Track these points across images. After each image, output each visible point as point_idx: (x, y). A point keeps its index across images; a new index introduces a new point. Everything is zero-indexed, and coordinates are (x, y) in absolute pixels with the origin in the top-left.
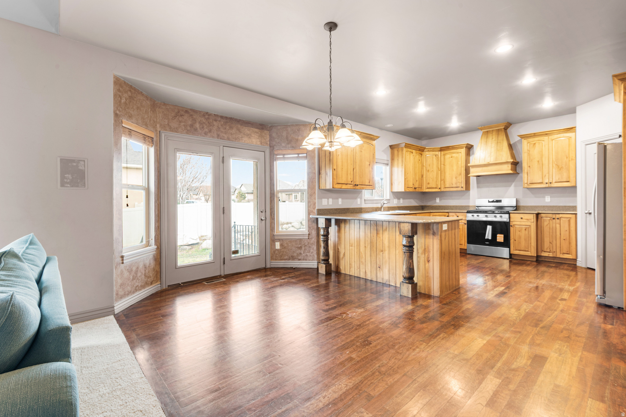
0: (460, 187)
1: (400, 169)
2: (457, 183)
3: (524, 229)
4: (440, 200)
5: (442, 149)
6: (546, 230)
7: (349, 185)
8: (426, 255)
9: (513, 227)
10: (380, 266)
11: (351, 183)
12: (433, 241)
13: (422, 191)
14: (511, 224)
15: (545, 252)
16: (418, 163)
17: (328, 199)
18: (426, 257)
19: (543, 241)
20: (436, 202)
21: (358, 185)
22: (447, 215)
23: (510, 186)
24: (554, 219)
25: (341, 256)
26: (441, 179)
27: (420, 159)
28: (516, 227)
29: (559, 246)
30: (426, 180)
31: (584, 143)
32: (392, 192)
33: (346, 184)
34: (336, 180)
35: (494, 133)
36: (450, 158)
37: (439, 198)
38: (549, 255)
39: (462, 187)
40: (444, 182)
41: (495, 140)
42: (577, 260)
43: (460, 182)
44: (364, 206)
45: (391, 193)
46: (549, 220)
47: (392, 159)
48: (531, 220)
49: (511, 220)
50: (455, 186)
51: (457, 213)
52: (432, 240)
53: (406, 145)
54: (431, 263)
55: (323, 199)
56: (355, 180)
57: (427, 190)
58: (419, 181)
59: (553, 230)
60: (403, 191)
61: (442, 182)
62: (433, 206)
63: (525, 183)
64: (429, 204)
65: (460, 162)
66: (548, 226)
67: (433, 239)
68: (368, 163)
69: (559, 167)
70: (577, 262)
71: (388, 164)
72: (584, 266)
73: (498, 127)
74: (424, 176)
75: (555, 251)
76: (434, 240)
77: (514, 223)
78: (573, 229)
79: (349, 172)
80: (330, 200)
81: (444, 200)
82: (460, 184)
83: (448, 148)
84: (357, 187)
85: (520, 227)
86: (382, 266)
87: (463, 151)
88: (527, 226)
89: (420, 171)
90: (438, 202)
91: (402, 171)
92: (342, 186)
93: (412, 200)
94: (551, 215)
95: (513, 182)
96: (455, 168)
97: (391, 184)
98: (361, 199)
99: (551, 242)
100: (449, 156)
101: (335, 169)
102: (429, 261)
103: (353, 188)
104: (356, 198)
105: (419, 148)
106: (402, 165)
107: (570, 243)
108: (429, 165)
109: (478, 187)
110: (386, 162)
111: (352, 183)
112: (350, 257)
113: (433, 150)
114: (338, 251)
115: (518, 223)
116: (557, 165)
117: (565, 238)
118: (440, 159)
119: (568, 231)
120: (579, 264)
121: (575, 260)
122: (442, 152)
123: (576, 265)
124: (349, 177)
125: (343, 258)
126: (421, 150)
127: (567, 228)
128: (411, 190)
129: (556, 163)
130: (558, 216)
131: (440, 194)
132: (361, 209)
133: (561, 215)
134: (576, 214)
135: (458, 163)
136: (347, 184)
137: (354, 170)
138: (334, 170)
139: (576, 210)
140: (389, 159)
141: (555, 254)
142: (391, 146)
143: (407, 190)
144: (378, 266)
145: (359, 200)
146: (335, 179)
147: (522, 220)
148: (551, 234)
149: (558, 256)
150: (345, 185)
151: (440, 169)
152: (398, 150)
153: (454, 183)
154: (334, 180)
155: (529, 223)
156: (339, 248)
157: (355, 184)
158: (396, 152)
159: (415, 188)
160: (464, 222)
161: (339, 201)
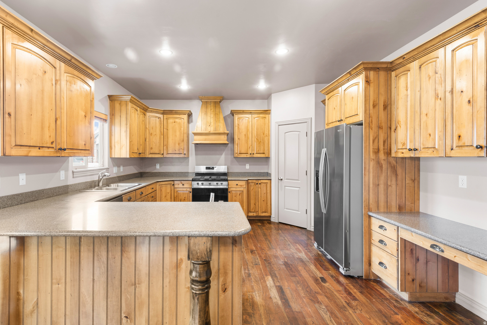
0: (183, 153)
1: (123, 129)
2: (180, 149)
3: (239, 194)
4: (160, 166)
5: (164, 113)
6: (252, 193)
7: (47, 150)
8: (221, 279)
9: (231, 193)
10: (129, 314)
11: (51, 146)
12: (232, 255)
13: (145, 156)
14: (229, 190)
15: (251, 212)
16: (142, 124)
18: (220, 283)
19: (250, 203)
20: (156, 169)
21: (65, 150)
22: (173, 184)
23: (221, 154)
24: (257, 184)
25: (28, 307)
26: (164, 145)
27: (144, 119)
28: (232, 193)
29: (260, 206)
30: (150, 144)
31: (277, 123)
32: (112, 158)
33: (40, 148)
34: (13, 139)
35: (212, 104)
36: (173, 122)
37: (159, 164)
38: (253, 214)
39: (185, 154)
40: (167, 148)
41: (213, 111)
42: (272, 216)
43: (183, 149)
44: (71, 181)
45: (110, 160)
46: (254, 185)
47: (112, 114)
48: (243, 186)
49: (229, 187)
50: (177, 152)
51: (182, 182)
52: (230, 254)
53: (132, 99)
54: (229, 291)
56: (59, 140)
57: (150, 156)
58: (143, 145)
59: (256, 193)
60: (128, 157)
61: (165, 147)
62: (153, 173)
63: (236, 153)
64: (148, 170)
65: (183, 129)
66: (253, 190)
67: (233, 251)
68: (84, 114)
69: (258, 141)
70: (272, 218)
71: (105, 120)
72: (277, 221)
73: (215, 99)
74: (147, 140)
75: (258, 211)
76: (234, 253)
77: (231, 189)
78: (269, 192)
79: (47, 125)
81: (164, 166)
82: (183, 150)
83: (171, 112)
84: (63, 154)
85: (235, 193)
86: (133, 313)
87: (185, 117)
88: (241, 192)
89: (144, 135)
90: (158, 168)
91: (126, 131)
92: (30, 151)
93: (132, 167)
94: (255, 181)
95: (224, 151)
96: (178, 133)
97: (111, 147)
98: (67, 170)
99: (255, 203)
100: (171, 120)
101: (9, 114)
102: (225, 290)
103: (55, 155)
104: (57, 170)
105: (144, 106)
106: (127, 124)
107: (267, 203)
108: (152, 128)
109: (196, 154)
110: (103, 117)
111: (54, 146)
112: (54, 307)
113: (157, 111)
114: (18, 300)
115: (234, 189)
116: (257, 139)
117: (264, 200)
118: (163, 123)
119: (266, 193)
120: (273, 220)
121: (270, 217)
122: (165, 116)
123: (270, 220)
124: (47, 134)
125: (32, 312)
126: (145, 110)
127: (265, 192)
128: (136, 156)
129: (256, 137)
130: (260, 182)
131: (162, 160)
133: (262, 181)
134: (270, 180)
135: (180, 129)
136: (43, 147)
137: (58, 122)
138: (7, 116)
139: (270, 176)
140: (108, 113)
141: (257, 213)
142: (110, 97)
143: (133, 156)
144: (123, 315)
145: (62, 173)
146: (10, 136)
147: (237, 187)
148: (255, 196)
149: (259, 215)
150: (37, 149)
151: (163, 133)
152: (120, 104)
153: (177, 149)
154: (7, 139)
155: (242, 189)
156: (21, 291)
157: (58, 147)
158: (117, 105)
159: (140, 154)
160: (189, 190)
161: (20, 180)
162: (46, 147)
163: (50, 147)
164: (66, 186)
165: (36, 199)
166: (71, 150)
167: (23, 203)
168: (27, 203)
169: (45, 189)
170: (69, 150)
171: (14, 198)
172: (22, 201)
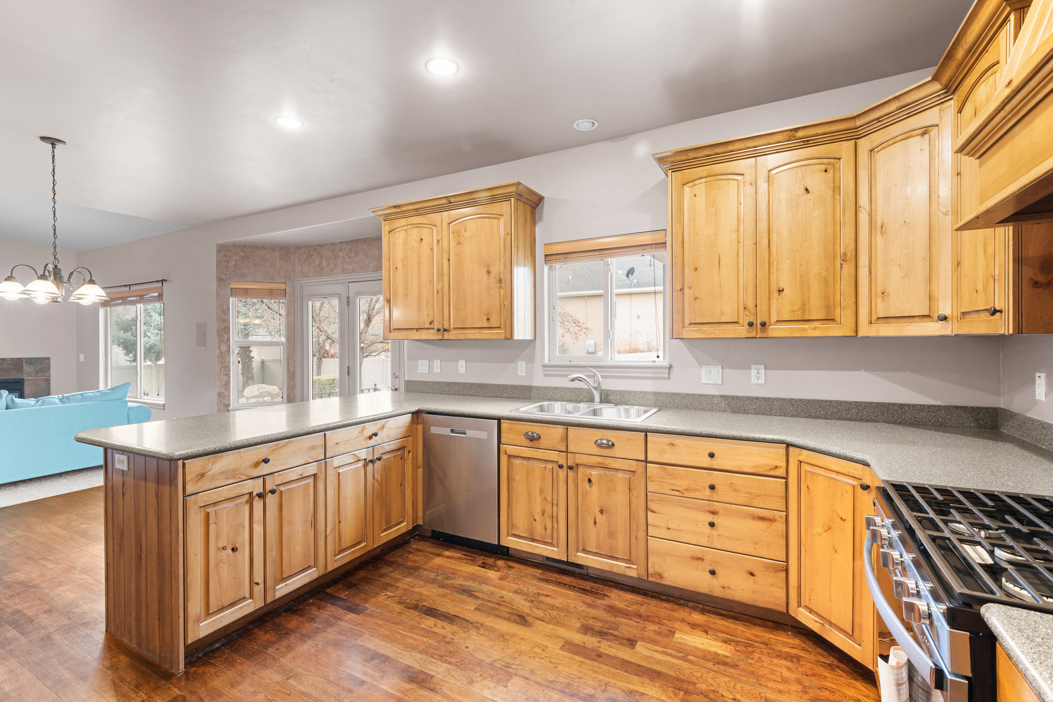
7: (425, 332)
11: (430, 326)
17: (430, 360)
33: (418, 330)
55: (419, 361)
68: (484, 269)
80: (437, 363)
84: (447, 335)
132: (529, 389)
136: (420, 329)
137: (439, 295)
150: (415, 332)
157: (438, 327)
161: (460, 367)
162: (424, 328)
163: (429, 328)
164: (525, 386)
165: (476, 394)
166: (462, 330)
167: (460, 395)
168: (465, 395)
169: (489, 384)
170: (459, 330)
171: (451, 387)
172: (459, 391)
